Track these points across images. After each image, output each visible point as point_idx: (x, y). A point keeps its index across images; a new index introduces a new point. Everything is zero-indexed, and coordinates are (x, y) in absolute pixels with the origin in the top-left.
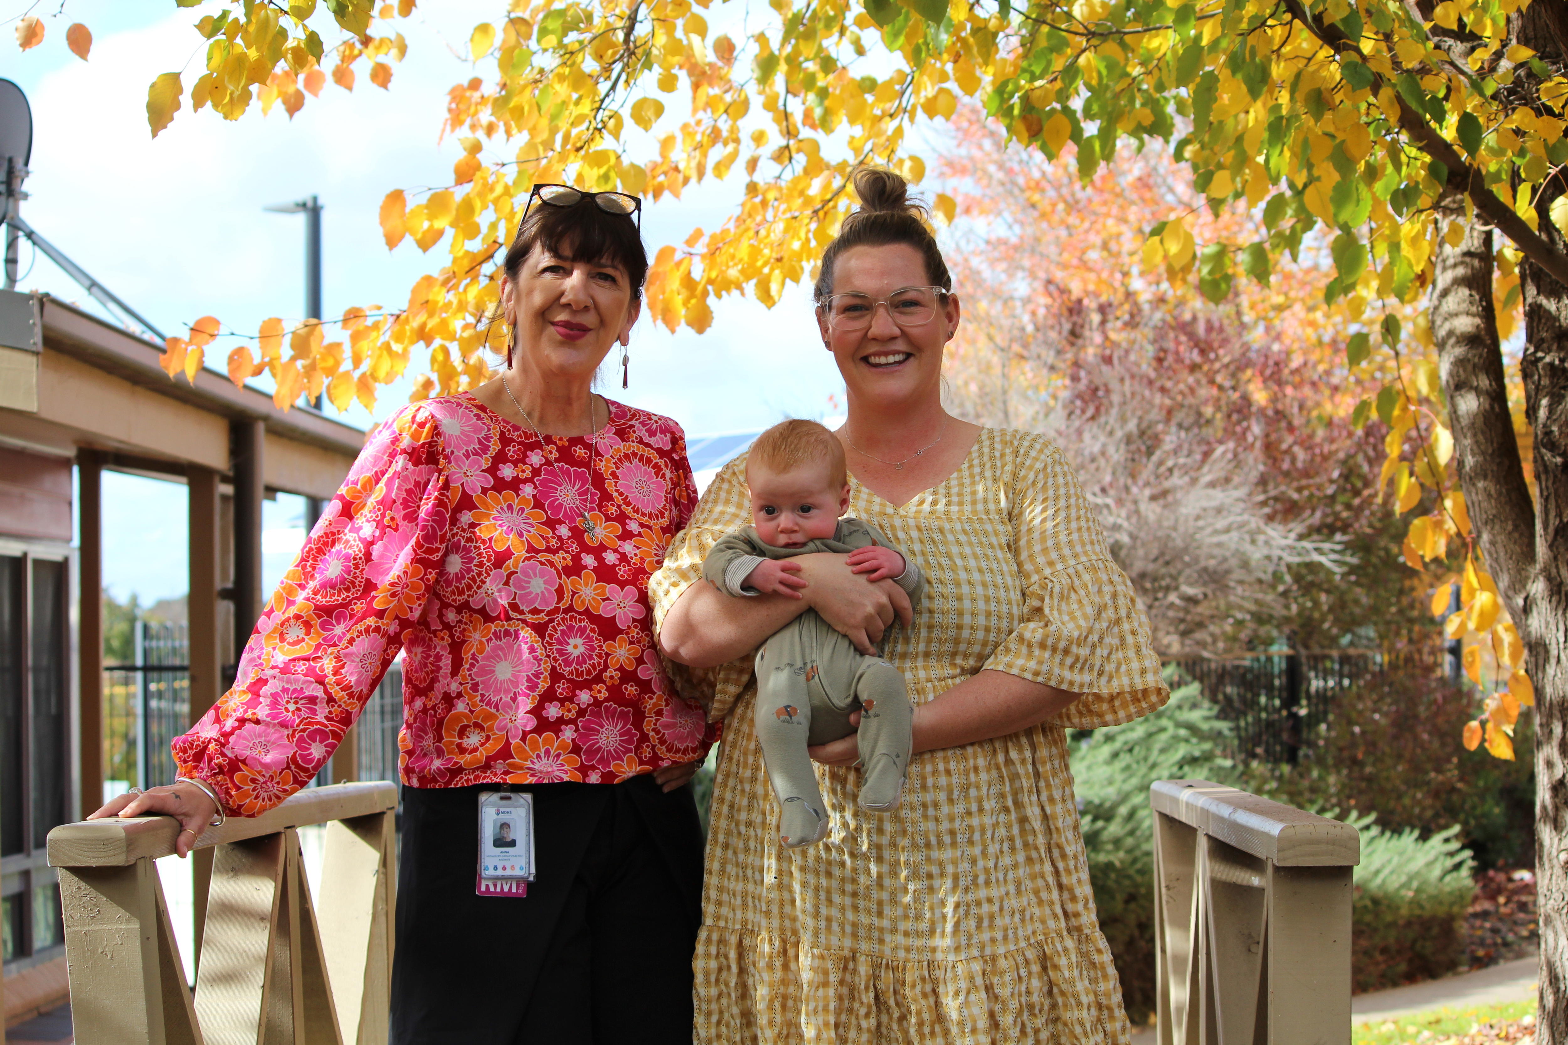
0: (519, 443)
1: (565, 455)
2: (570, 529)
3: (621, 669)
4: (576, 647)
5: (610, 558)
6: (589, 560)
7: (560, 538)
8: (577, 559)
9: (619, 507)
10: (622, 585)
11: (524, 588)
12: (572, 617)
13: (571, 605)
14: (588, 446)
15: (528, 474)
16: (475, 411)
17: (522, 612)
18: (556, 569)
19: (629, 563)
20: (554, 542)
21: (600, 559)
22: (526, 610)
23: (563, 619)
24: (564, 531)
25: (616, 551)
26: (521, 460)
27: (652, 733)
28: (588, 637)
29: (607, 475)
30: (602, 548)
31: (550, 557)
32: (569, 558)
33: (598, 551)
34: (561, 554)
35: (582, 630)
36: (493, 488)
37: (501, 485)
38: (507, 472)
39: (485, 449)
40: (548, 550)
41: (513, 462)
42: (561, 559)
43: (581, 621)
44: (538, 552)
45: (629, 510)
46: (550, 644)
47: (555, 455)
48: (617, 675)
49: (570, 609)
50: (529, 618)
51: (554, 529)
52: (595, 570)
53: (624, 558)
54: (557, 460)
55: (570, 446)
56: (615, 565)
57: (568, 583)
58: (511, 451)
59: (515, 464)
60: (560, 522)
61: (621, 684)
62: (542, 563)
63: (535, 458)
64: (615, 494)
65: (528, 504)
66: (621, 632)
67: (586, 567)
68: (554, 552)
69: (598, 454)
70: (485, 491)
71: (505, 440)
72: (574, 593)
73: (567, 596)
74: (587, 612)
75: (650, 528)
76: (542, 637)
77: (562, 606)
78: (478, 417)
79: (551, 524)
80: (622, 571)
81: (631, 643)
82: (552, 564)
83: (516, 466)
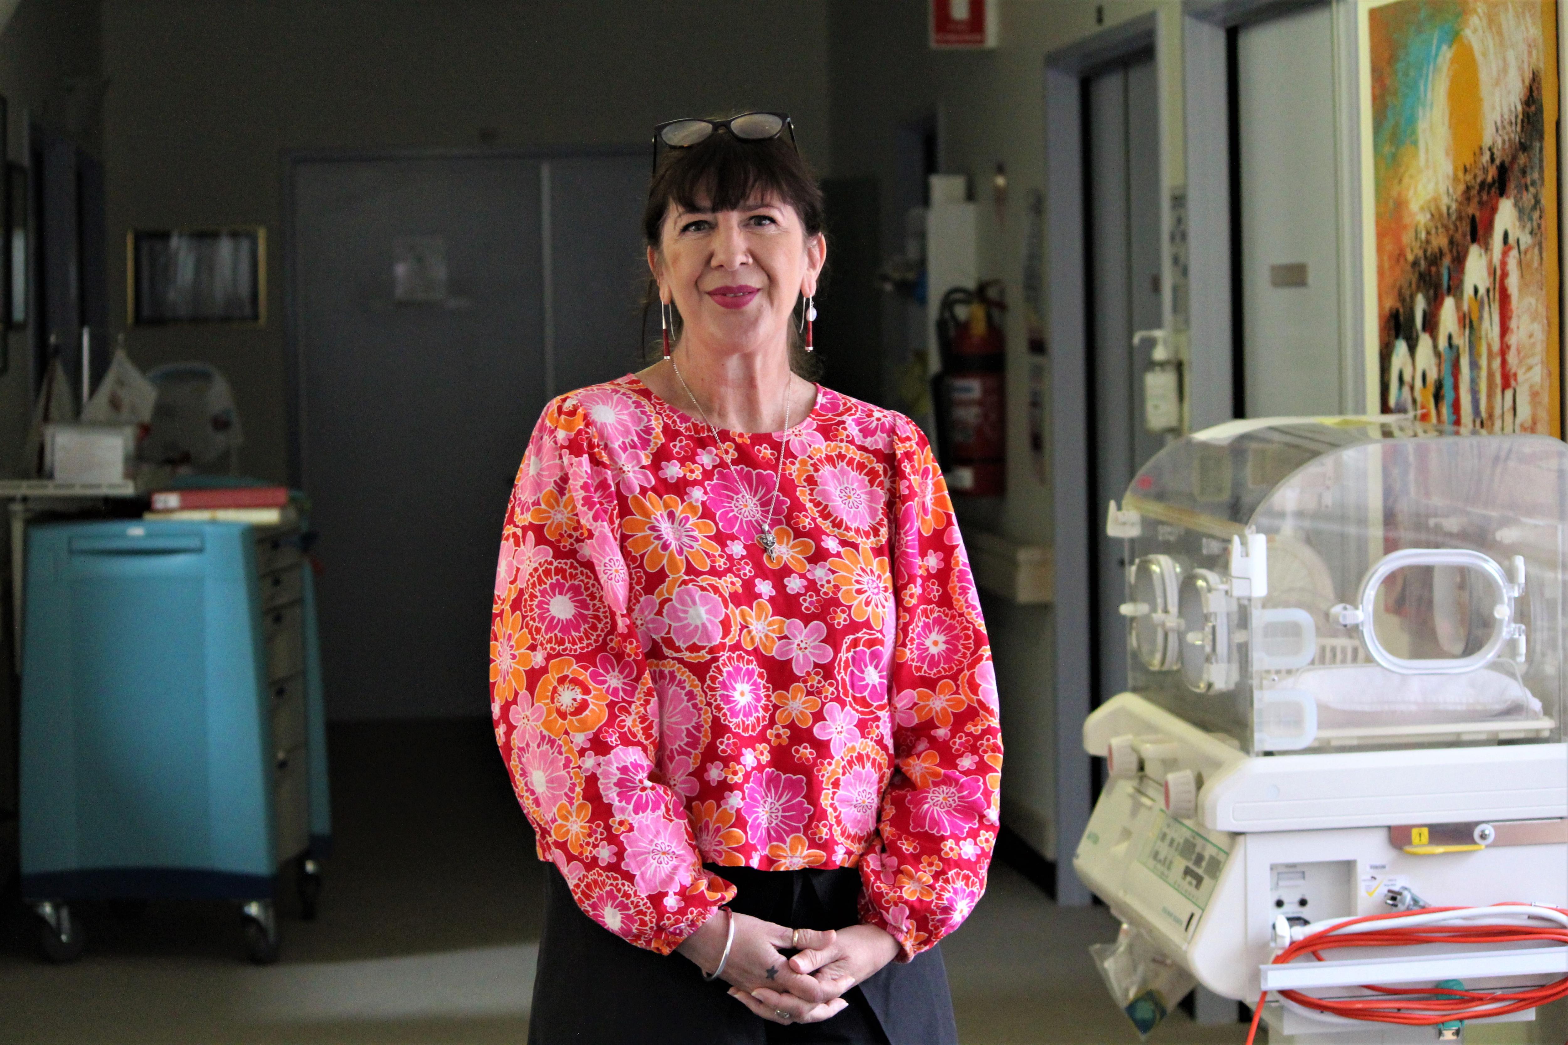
0: (689, 438)
1: (745, 456)
2: (746, 547)
3: (792, 726)
4: (742, 694)
5: (794, 584)
6: (765, 588)
7: (730, 558)
8: (748, 585)
9: (814, 519)
10: (807, 620)
11: (680, 619)
12: (739, 656)
13: (739, 641)
14: (776, 446)
15: (698, 475)
16: (635, 397)
17: (678, 650)
18: (721, 595)
19: (817, 592)
20: (721, 563)
21: (779, 586)
22: (683, 646)
23: (729, 658)
24: (737, 549)
25: (802, 576)
26: (688, 458)
27: (830, 810)
28: (755, 684)
29: (800, 481)
30: (786, 571)
31: (714, 580)
32: (739, 583)
33: (779, 576)
34: (730, 578)
35: (750, 673)
36: (654, 489)
37: (664, 487)
38: (673, 471)
39: (645, 443)
40: (714, 572)
41: (678, 460)
42: (729, 584)
43: (749, 662)
44: (699, 574)
45: (826, 525)
46: (713, 689)
47: (733, 454)
48: (785, 733)
49: (737, 647)
50: (686, 655)
51: (723, 545)
52: (771, 600)
53: (812, 586)
54: (734, 462)
55: (753, 444)
56: (799, 595)
57: (736, 614)
58: (676, 447)
59: (683, 462)
60: (733, 538)
61: (790, 745)
62: (703, 589)
63: (706, 459)
64: (809, 505)
65: (696, 513)
66: (797, 679)
67: (760, 596)
68: (719, 574)
69: (790, 454)
70: (644, 491)
71: (670, 433)
72: (743, 627)
73: (735, 629)
74: (756, 651)
75: (855, 546)
76: (703, 681)
77: (728, 641)
78: (638, 405)
79: (721, 539)
80: (807, 603)
81: (809, 693)
82: (716, 590)
83: (683, 465)
